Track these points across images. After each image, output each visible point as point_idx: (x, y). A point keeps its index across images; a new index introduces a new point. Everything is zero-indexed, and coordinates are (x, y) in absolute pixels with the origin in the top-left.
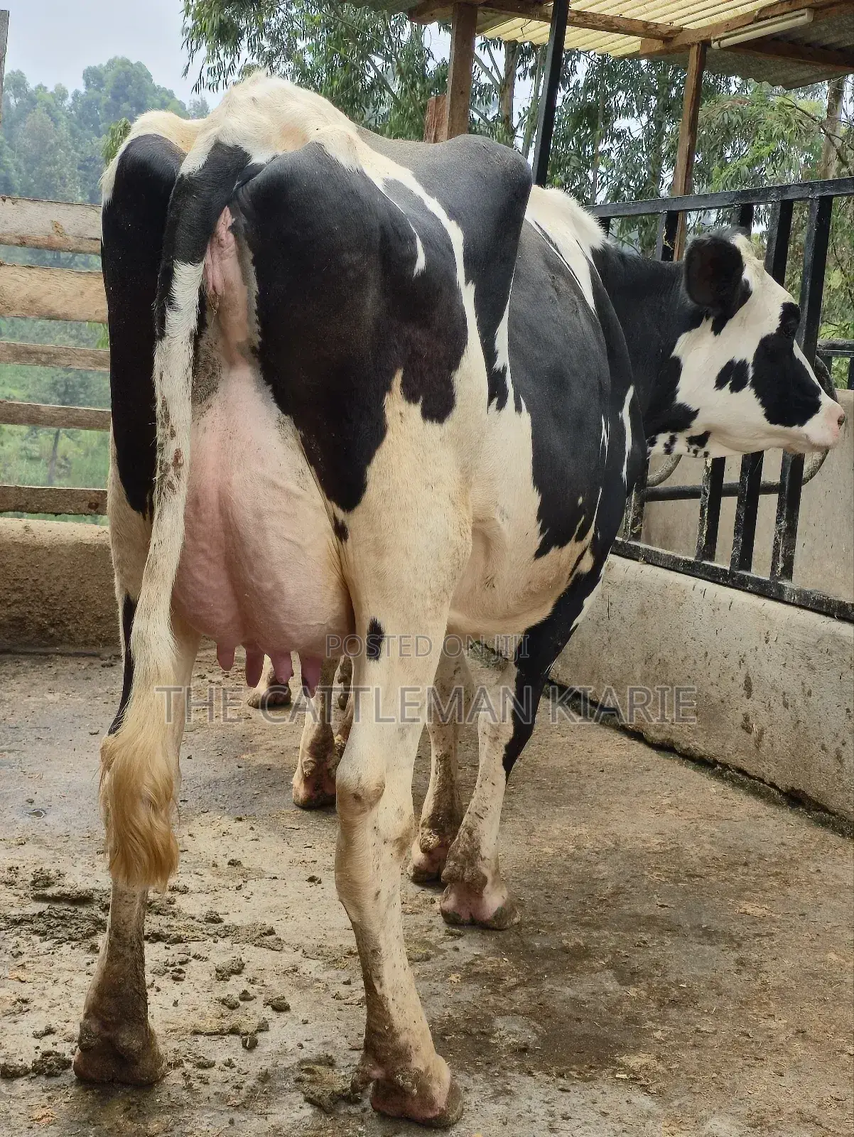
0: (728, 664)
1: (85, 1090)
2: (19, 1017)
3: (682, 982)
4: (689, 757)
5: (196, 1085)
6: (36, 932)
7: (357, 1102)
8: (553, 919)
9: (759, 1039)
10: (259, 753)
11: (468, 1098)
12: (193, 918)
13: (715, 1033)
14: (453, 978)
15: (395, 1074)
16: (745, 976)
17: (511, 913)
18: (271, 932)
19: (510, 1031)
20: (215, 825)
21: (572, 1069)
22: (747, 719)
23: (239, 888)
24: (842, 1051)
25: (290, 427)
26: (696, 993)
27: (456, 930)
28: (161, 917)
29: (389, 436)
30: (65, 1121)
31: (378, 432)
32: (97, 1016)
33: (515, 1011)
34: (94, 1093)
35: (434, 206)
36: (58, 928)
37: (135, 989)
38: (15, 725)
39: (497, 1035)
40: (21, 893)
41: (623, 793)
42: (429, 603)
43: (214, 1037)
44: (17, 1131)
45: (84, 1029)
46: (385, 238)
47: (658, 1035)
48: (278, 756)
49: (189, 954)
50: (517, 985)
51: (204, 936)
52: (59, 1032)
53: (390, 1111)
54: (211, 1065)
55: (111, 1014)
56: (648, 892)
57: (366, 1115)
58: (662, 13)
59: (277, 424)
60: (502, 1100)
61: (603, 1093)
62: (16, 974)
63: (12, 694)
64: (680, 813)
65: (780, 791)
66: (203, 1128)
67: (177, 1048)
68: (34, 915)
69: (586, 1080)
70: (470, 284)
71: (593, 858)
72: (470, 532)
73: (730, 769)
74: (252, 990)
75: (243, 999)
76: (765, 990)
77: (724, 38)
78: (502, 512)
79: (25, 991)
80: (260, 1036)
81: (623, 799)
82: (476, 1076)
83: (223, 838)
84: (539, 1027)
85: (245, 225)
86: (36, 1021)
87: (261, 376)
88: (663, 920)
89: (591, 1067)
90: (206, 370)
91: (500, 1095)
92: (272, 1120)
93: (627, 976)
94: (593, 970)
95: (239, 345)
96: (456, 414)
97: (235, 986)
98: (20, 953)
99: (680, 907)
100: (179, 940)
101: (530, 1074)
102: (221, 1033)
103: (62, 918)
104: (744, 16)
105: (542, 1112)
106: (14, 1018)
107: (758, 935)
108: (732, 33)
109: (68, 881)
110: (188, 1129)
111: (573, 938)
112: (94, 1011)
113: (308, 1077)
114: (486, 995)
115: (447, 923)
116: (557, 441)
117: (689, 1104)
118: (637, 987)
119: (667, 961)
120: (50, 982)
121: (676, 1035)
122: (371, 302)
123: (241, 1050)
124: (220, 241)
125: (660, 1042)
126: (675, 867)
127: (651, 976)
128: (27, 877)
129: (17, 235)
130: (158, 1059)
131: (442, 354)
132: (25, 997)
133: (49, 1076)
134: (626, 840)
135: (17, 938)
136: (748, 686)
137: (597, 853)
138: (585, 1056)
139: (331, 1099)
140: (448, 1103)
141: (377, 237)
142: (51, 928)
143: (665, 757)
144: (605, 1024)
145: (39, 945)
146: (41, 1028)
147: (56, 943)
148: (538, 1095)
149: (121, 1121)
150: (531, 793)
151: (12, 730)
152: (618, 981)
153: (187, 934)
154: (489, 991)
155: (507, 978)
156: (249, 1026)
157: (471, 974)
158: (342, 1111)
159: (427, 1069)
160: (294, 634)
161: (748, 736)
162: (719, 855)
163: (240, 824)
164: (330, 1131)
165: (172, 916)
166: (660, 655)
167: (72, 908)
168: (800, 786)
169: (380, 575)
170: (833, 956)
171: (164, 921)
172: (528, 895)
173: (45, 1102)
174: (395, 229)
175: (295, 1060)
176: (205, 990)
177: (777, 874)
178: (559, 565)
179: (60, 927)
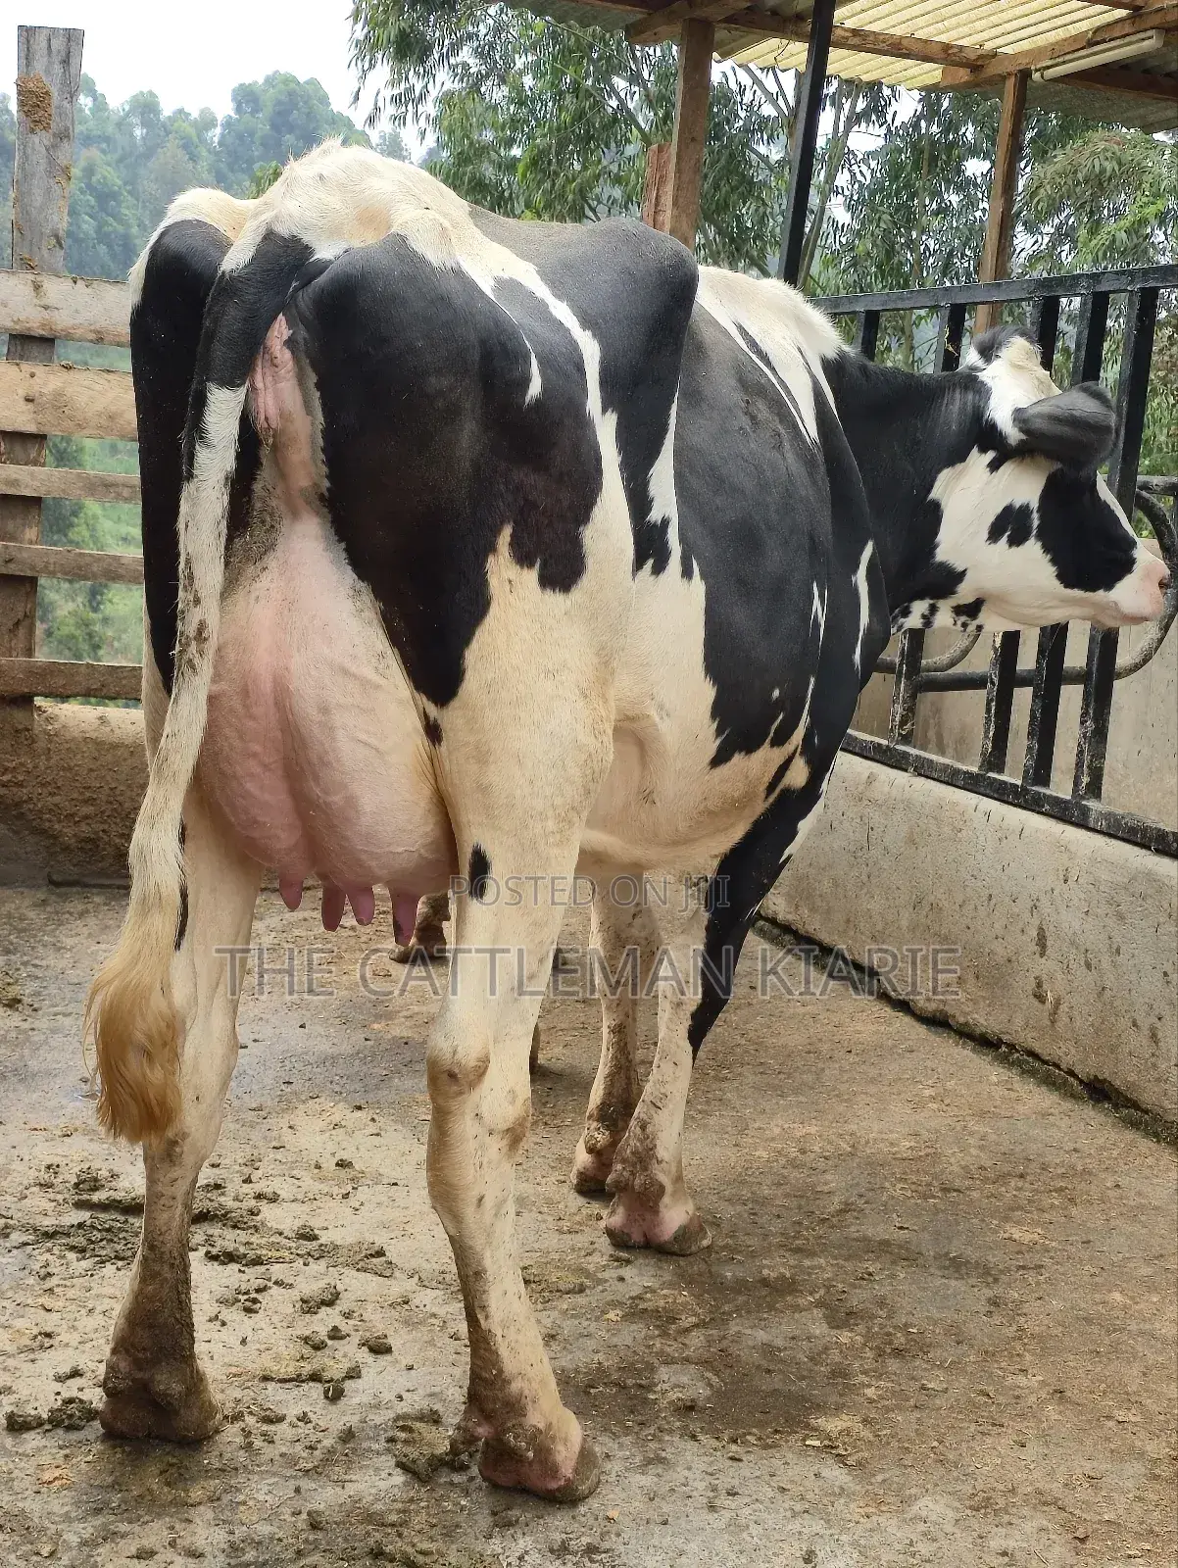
0: (1017, 910)
1: (114, 1447)
2: (37, 1355)
3: (912, 1325)
4: (966, 1035)
5: (258, 1443)
6: (72, 1248)
7: (463, 1468)
8: (754, 1242)
9: (1001, 1399)
10: (396, 1021)
11: (608, 1466)
12: (281, 1234)
13: (946, 1391)
14: (611, 1315)
15: (505, 1431)
16: (997, 1319)
17: (698, 1233)
18: (380, 1253)
19: (677, 1383)
20: (325, 1115)
21: (750, 1434)
22: (1039, 985)
23: (346, 1196)
24: (1109, 1418)
25: (367, 597)
26: (928, 1340)
27: (624, 1255)
28: (238, 1231)
29: (494, 610)
30: (84, 1485)
31: (478, 605)
32: (127, 1351)
33: (687, 1360)
34: (124, 1451)
35: (562, 312)
36: (101, 1244)
37: (175, 1318)
38: (76, 981)
39: (659, 1388)
40: (60, 1197)
41: (873, 1081)
42: (551, 825)
43: (287, 1385)
44: (20, 1496)
45: (112, 1368)
46: (487, 355)
47: (870, 1392)
48: (420, 1026)
49: (269, 1280)
50: (696, 1326)
51: (292, 1257)
52: (88, 1375)
53: (503, 1480)
54: (281, 1419)
55: (144, 1349)
56: (886, 1209)
57: (473, 1485)
58: (969, 32)
59: (351, 593)
60: (652, 1469)
61: (787, 1463)
62: (41, 1300)
63: (76, 940)
64: (945, 1108)
65: (1081, 1082)
66: (261, 1498)
67: (239, 1397)
68: (73, 1226)
69: (766, 1447)
70: (608, 413)
71: (821, 1164)
72: (610, 732)
73: (1017, 1051)
74: (345, 1327)
75: (331, 1338)
76: (1020, 1338)
77: (1048, 67)
78: (661, 707)
79: (50, 1322)
80: (348, 1385)
81: (872, 1089)
82: (623, 1439)
83: (333, 1132)
84: (715, 1380)
85: (305, 339)
86: (60, 1360)
87: (333, 530)
88: (900, 1247)
89: (776, 1432)
90: (263, 522)
91: (649, 1463)
92: (351, 1490)
93: (840, 1316)
94: (797, 1309)
95: (301, 490)
96: (586, 581)
97: (323, 1322)
98: (49, 1275)
99: (924, 1229)
100: (257, 1262)
101: (694, 1437)
102: (298, 1380)
103: (108, 1230)
104: (1075, 38)
105: (701, 1485)
106: (32, 1356)
107: (1023, 1267)
108: (1058, 60)
109: (123, 1183)
110: (241, 1498)
111: (776, 1267)
112: (123, 1345)
113: (403, 1435)
114: (652, 1338)
115: (614, 1245)
116: (741, 617)
117: (896, 1479)
118: (851, 1330)
119: (896, 1298)
120: (83, 1312)
121: (894, 1393)
122: (467, 438)
123: (322, 1401)
124: (273, 359)
125: (871, 1401)
126: (928, 1178)
127: (873, 1317)
128: (67, 1177)
129: (92, 328)
130: (210, 1410)
131: (565, 504)
132: (48, 1330)
133: (70, 1428)
134: (867, 1142)
135: (47, 1256)
136: (1042, 941)
137: (826, 1158)
138: (770, 1417)
139: (430, 1465)
140: (576, 1471)
141: (475, 356)
142: (93, 1242)
143: (936, 1033)
144: (803, 1378)
145: (75, 1264)
146: (66, 1369)
147: (97, 1263)
148: (700, 1464)
149: (155, 1487)
150: (751, 1079)
151: (72, 987)
152: (828, 1323)
153: (270, 1253)
154: (657, 1332)
155: (683, 1318)
156: (335, 1370)
157: (635, 1312)
158: (442, 1480)
159: (549, 1426)
160: (374, 864)
161: (1040, 1006)
162: (988, 1164)
163: (358, 1114)
164: (422, 1504)
165: (253, 1231)
166: (932, 898)
167: (122, 1218)
168: (1105, 1074)
169: (484, 789)
170: (1117, 1296)
171: (243, 1236)
172: (727, 1212)
173: (60, 1461)
174: (503, 345)
175: (391, 1415)
176: (285, 1324)
177: (1061, 1190)
178: (747, 777)
179: (104, 1242)
